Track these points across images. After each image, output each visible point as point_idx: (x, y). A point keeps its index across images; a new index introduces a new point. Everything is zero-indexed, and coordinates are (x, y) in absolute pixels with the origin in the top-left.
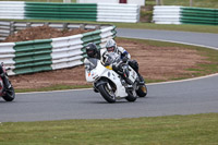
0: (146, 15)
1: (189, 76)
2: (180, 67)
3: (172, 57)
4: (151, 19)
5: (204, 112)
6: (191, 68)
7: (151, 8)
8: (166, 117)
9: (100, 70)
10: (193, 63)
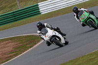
6: (11, 52)
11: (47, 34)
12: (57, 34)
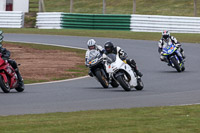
0: (30, 21)
1: (69, 76)
2: (62, 69)
3: (54, 59)
4: (34, 24)
5: (83, 109)
6: (72, 69)
7: (34, 14)
8: (49, 114)
9: (119, 64)
10: (73, 65)
12: (129, 69)
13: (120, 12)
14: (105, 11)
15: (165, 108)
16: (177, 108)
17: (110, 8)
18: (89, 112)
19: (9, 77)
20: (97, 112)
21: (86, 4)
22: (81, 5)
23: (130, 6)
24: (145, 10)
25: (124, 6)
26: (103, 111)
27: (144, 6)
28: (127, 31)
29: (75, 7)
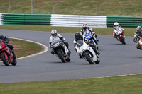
9: (85, 47)
11: (81, 47)
13: (43, 13)
14: (33, 12)
15: (76, 80)
16: (84, 80)
17: (36, 10)
18: (21, 83)
19: (9, 55)
20: (28, 83)
21: (19, 7)
22: (16, 8)
23: (51, 8)
24: (61, 11)
25: (46, 8)
26: (32, 83)
27: (60, 8)
28: (48, 26)
29: (12, 9)
